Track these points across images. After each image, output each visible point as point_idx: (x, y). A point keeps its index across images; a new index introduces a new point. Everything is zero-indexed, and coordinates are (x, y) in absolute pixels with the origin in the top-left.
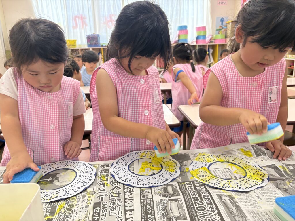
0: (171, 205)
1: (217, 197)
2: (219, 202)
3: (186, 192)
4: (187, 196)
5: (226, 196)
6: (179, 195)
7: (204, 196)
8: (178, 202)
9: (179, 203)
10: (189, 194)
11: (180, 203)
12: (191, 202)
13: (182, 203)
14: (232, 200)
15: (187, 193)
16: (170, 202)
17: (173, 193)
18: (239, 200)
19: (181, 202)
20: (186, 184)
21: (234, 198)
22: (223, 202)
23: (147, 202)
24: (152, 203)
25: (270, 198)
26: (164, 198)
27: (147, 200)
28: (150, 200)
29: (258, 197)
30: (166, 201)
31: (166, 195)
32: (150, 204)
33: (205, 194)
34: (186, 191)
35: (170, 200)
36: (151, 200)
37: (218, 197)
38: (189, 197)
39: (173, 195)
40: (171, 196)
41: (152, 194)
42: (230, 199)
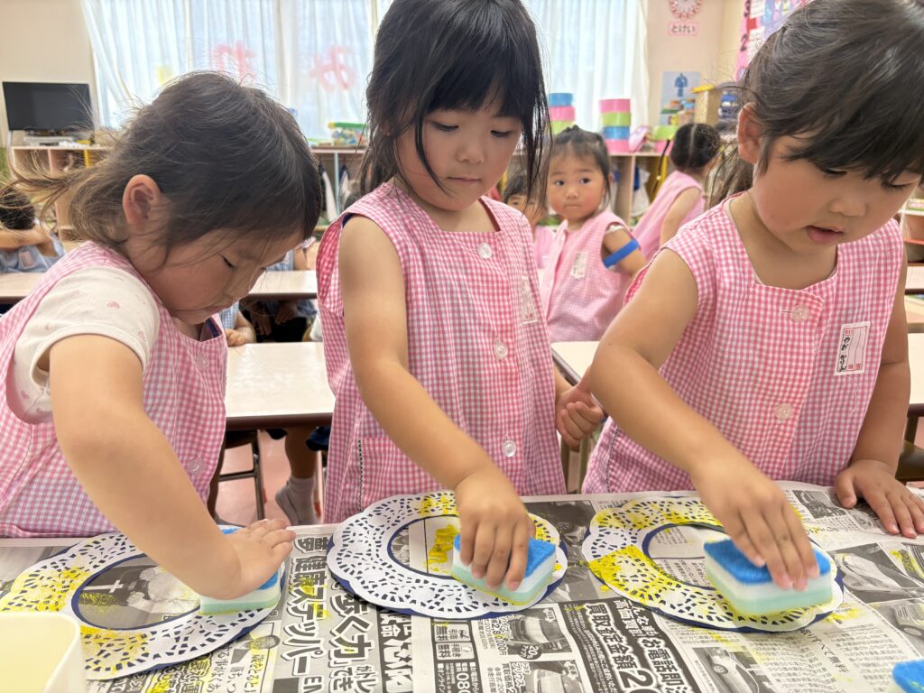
0: (539, 683)
1: (698, 660)
2: (704, 675)
3: (590, 635)
4: (595, 651)
5: (727, 654)
6: (567, 649)
7: (652, 654)
8: (564, 672)
9: (570, 675)
10: (601, 646)
11: (573, 677)
12: (609, 676)
13: (579, 679)
14: (747, 670)
15: (595, 642)
16: (536, 671)
17: (547, 641)
18: (771, 669)
19: (574, 673)
20: (589, 610)
21: (754, 662)
22: (719, 675)
23: (456, 673)
24: (474, 674)
25: (874, 665)
26: (516, 658)
27: (458, 665)
28: (469, 667)
29: (835, 660)
30: (523, 670)
31: (522, 646)
32: (470, 680)
33: (655, 648)
34: (587, 632)
35: (536, 665)
36: (473, 664)
37: (700, 657)
38: (602, 656)
39: (547, 648)
40: (540, 652)
41: (472, 641)
42: (743, 667)
